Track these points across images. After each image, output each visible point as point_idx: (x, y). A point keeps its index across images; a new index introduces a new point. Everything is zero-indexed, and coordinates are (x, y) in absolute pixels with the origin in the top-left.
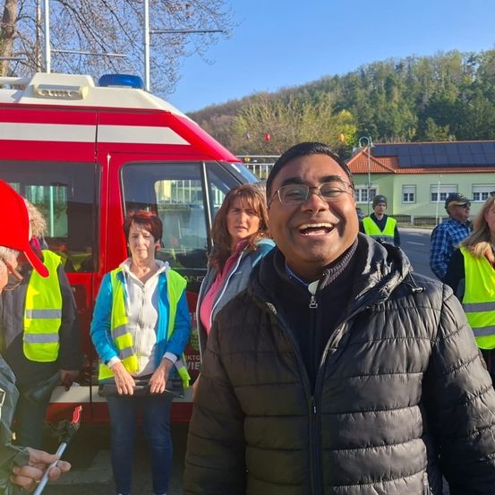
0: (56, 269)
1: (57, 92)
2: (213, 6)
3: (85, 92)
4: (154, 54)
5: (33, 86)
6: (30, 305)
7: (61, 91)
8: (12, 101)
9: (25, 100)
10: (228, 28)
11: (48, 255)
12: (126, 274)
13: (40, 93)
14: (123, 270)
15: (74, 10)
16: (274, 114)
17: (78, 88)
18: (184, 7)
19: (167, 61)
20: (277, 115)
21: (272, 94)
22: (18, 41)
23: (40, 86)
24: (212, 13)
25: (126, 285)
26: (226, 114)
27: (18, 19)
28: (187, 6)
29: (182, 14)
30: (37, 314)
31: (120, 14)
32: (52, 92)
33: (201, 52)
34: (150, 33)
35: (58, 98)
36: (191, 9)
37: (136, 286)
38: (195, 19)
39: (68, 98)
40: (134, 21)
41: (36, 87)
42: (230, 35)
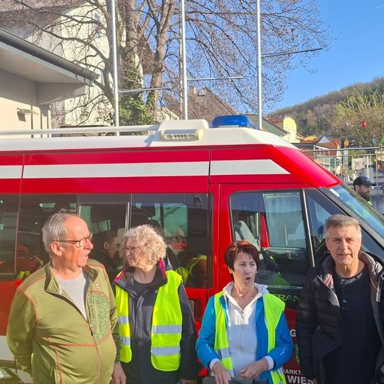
0: (177, 288)
1: (178, 136)
2: (314, 26)
3: (200, 133)
4: (266, 71)
5: (160, 132)
6: (155, 323)
7: (181, 135)
8: (144, 145)
9: (155, 144)
10: (327, 42)
11: (171, 275)
12: (228, 299)
13: (166, 137)
14: (224, 294)
15: (205, 45)
16: (369, 105)
17: (194, 131)
18: (290, 31)
19: (277, 75)
20: (372, 105)
21: (367, 84)
22: (165, 74)
23: (166, 132)
24: (314, 32)
25: (227, 311)
26: (327, 103)
27: (165, 58)
28: (292, 30)
29: (288, 37)
30: (160, 329)
31: (239, 43)
32: (175, 136)
33: (306, 65)
34: (262, 58)
35: (179, 140)
36: (296, 32)
37: (236, 312)
38: (299, 40)
39: (187, 140)
40: (250, 47)
41: (163, 133)
42: (329, 47)
